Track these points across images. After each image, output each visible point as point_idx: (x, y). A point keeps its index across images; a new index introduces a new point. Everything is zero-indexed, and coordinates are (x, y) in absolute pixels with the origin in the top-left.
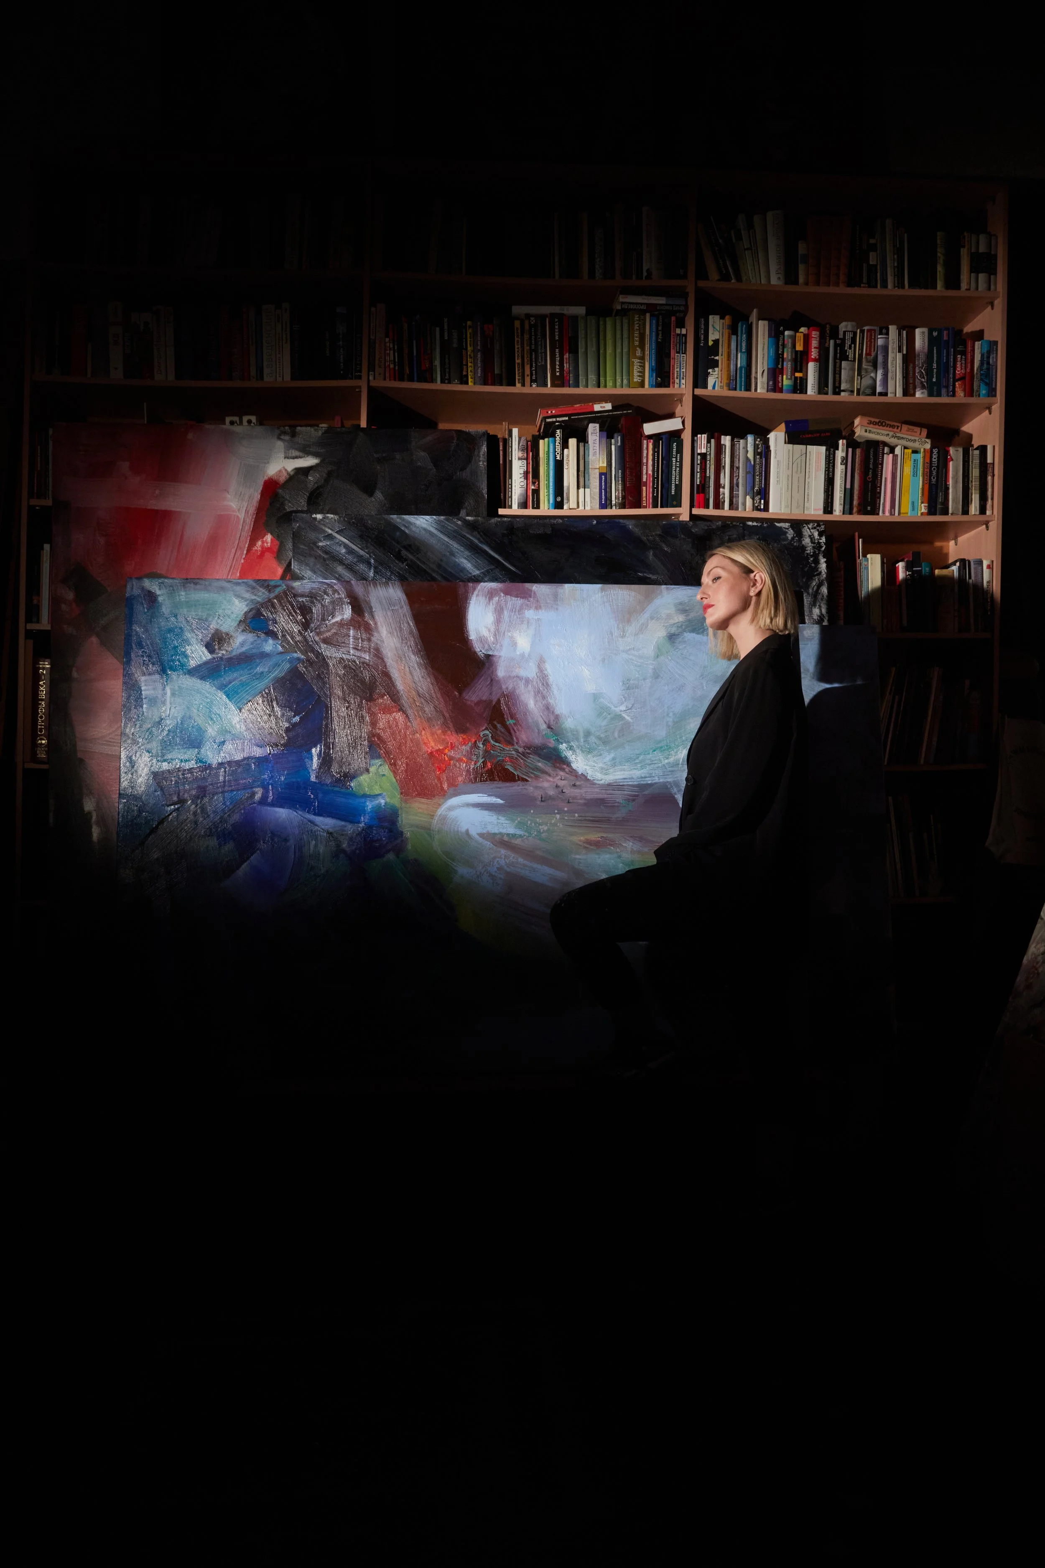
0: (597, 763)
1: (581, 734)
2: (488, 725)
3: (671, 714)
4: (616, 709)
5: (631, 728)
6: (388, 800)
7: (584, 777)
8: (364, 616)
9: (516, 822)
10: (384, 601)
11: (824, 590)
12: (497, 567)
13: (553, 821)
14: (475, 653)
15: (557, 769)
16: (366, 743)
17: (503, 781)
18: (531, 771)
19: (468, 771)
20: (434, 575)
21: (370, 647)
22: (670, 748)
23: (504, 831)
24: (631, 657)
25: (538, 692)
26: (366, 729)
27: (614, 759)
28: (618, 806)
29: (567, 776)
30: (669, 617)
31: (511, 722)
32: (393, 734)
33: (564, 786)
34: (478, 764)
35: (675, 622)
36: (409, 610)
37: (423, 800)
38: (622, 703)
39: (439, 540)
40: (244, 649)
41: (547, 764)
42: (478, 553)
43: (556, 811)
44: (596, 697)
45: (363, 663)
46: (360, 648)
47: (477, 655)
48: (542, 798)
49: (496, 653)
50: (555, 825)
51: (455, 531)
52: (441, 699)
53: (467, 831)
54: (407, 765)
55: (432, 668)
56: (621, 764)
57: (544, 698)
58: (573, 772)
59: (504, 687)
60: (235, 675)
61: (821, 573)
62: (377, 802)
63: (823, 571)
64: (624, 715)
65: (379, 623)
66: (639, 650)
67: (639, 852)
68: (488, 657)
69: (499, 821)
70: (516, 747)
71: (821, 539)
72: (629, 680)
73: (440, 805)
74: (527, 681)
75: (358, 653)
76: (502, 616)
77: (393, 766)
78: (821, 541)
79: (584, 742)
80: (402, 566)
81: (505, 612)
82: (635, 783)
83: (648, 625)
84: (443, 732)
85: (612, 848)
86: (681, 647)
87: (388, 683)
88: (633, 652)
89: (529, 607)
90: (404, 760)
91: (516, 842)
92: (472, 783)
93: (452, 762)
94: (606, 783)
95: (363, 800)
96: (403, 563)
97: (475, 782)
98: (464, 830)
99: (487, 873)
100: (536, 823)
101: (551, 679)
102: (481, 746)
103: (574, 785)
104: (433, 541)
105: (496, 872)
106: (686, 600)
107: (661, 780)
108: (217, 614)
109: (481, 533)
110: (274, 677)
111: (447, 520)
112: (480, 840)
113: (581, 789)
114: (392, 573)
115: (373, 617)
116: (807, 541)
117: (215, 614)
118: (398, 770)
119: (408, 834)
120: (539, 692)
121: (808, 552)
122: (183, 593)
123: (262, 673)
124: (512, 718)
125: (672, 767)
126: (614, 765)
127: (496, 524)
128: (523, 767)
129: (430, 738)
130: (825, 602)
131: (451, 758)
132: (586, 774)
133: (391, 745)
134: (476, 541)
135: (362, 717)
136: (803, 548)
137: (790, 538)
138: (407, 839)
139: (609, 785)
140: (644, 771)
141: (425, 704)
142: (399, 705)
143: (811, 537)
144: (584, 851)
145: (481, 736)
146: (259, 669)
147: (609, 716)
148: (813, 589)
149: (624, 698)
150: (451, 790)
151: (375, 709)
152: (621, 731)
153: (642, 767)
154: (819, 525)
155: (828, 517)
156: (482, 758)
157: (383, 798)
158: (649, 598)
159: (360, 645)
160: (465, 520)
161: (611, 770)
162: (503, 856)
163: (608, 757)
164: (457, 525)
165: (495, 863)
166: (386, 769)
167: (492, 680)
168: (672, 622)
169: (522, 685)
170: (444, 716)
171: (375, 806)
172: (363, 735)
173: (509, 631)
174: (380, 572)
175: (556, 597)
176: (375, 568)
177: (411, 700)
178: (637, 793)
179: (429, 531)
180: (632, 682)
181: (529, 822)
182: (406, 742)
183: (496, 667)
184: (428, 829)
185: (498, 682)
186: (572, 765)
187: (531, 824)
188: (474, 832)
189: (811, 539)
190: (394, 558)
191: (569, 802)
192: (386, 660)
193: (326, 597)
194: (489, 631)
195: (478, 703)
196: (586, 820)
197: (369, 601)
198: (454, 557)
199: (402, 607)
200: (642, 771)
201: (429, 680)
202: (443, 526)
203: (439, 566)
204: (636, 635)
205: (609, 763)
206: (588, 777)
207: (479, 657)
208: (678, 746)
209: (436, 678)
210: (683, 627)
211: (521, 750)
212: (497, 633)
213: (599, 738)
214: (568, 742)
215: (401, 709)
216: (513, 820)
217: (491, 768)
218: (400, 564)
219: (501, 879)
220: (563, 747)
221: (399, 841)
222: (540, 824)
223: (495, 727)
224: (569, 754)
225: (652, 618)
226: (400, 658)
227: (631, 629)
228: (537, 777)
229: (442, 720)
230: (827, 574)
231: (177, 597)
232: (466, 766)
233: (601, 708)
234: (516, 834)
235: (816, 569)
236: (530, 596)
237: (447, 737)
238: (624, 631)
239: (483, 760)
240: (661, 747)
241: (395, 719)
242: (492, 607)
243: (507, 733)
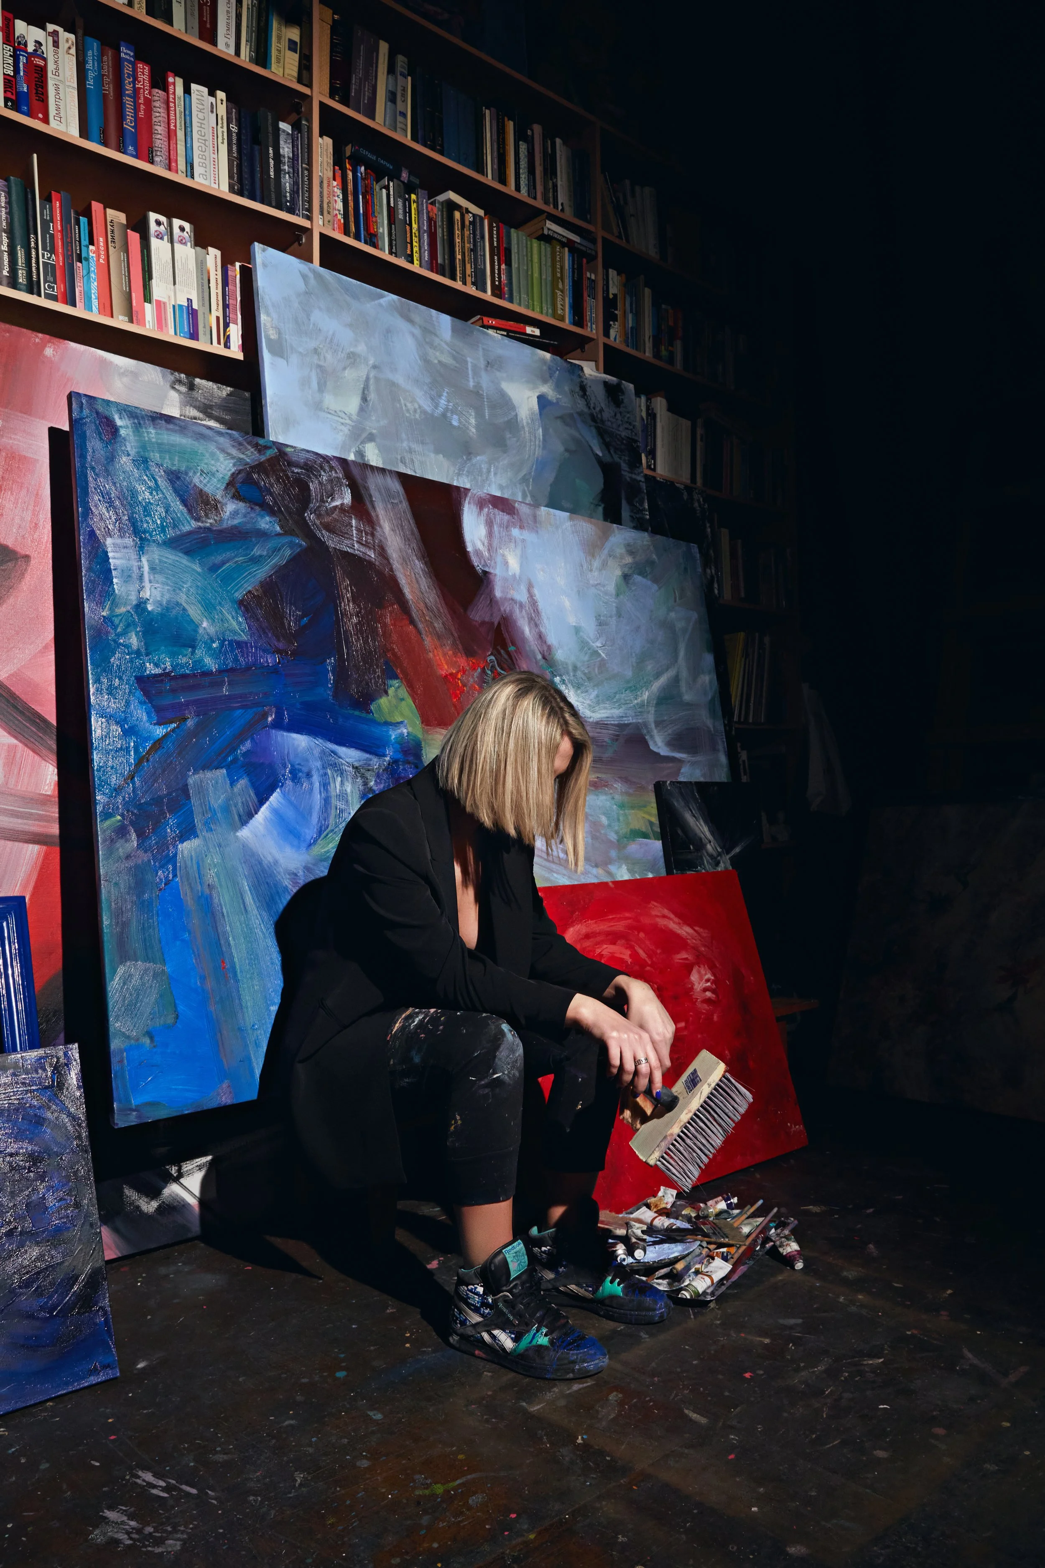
0: (587, 699)
1: (570, 668)
2: (492, 649)
3: (634, 655)
4: (593, 645)
5: (607, 665)
6: (410, 729)
8: (364, 504)
10: (383, 491)
14: (474, 567)
16: (382, 659)
21: (374, 544)
22: (637, 688)
24: (601, 593)
25: (531, 619)
26: (379, 642)
27: (597, 696)
28: (606, 746)
30: (622, 556)
31: (512, 648)
32: (406, 650)
35: (626, 562)
36: (409, 507)
38: (598, 639)
40: (236, 522)
44: (577, 630)
45: (368, 561)
46: (364, 543)
47: (476, 569)
49: (491, 571)
52: (450, 616)
54: (425, 689)
55: (437, 577)
56: (603, 702)
57: (536, 625)
59: (502, 609)
60: (228, 554)
62: (399, 731)
64: (600, 652)
65: (380, 516)
66: (604, 585)
68: (485, 573)
72: (599, 616)
74: (521, 606)
75: (363, 549)
76: (493, 531)
77: (411, 687)
79: (574, 676)
81: (495, 527)
82: (616, 723)
83: (608, 562)
84: (454, 653)
86: (633, 588)
87: (396, 590)
88: (599, 587)
89: (514, 525)
90: (421, 682)
93: (465, 689)
94: (595, 721)
95: (386, 729)
101: (540, 606)
106: (632, 542)
107: (634, 721)
108: (199, 468)
110: (274, 563)
115: (375, 509)
117: (197, 469)
118: (417, 694)
122: (153, 431)
123: (261, 556)
124: (513, 645)
125: (640, 708)
126: (598, 703)
129: (443, 659)
131: (464, 684)
133: (407, 664)
135: (374, 627)
139: (597, 723)
140: (621, 710)
141: (435, 618)
142: (410, 617)
145: (488, 661)
146: (257, 551)
147: (589, 652)
149: (599, 633)
151: (388, 620)
152: (600, 667)
153: (620, 707)
155: (695, 485)
157: (405, 726)
158: (606, 535)
159: (364, 539)
161: (597, 708)
163: (593, 694)
166: (404, 693)
167: (491, 600)
168: (624, 562)
169: (517, 610)
171: (398, 735)
172: (377, 648)
173: (500, 548)
175: (535, 518)
177: (420, 612)
178: (618, 733)
180: (602, 618)
182: (421, 661)
183: (493, 586)
185: (497, 602)
192: (391, 561)
193: (323, 473)
194: (484, 544)
195: (483, 623)
197: (368, 487)
199: (401, 502)
200: (619, 711)
201: (434, 591)
204: (600, 570)
205: (594, 700)
207: (477, 572)
208: (642, 687)
209: (441, 590)
212: (490, 547)
213: (585, 674)
214: (561, 676)
215: (412, 623)
220: (557, 679)
223: (500, 653)
225: (611, 554)
226: (405, 560)
227: (596, 563)
229: (452, 639)
231: (146, 434)
233: (582, 642)
236: (514, 514)
237: (459, 660)
238: (591, 565)
240: (630, 687)
241: (407, 634)
242: (483, 518)
243: (509, 660)
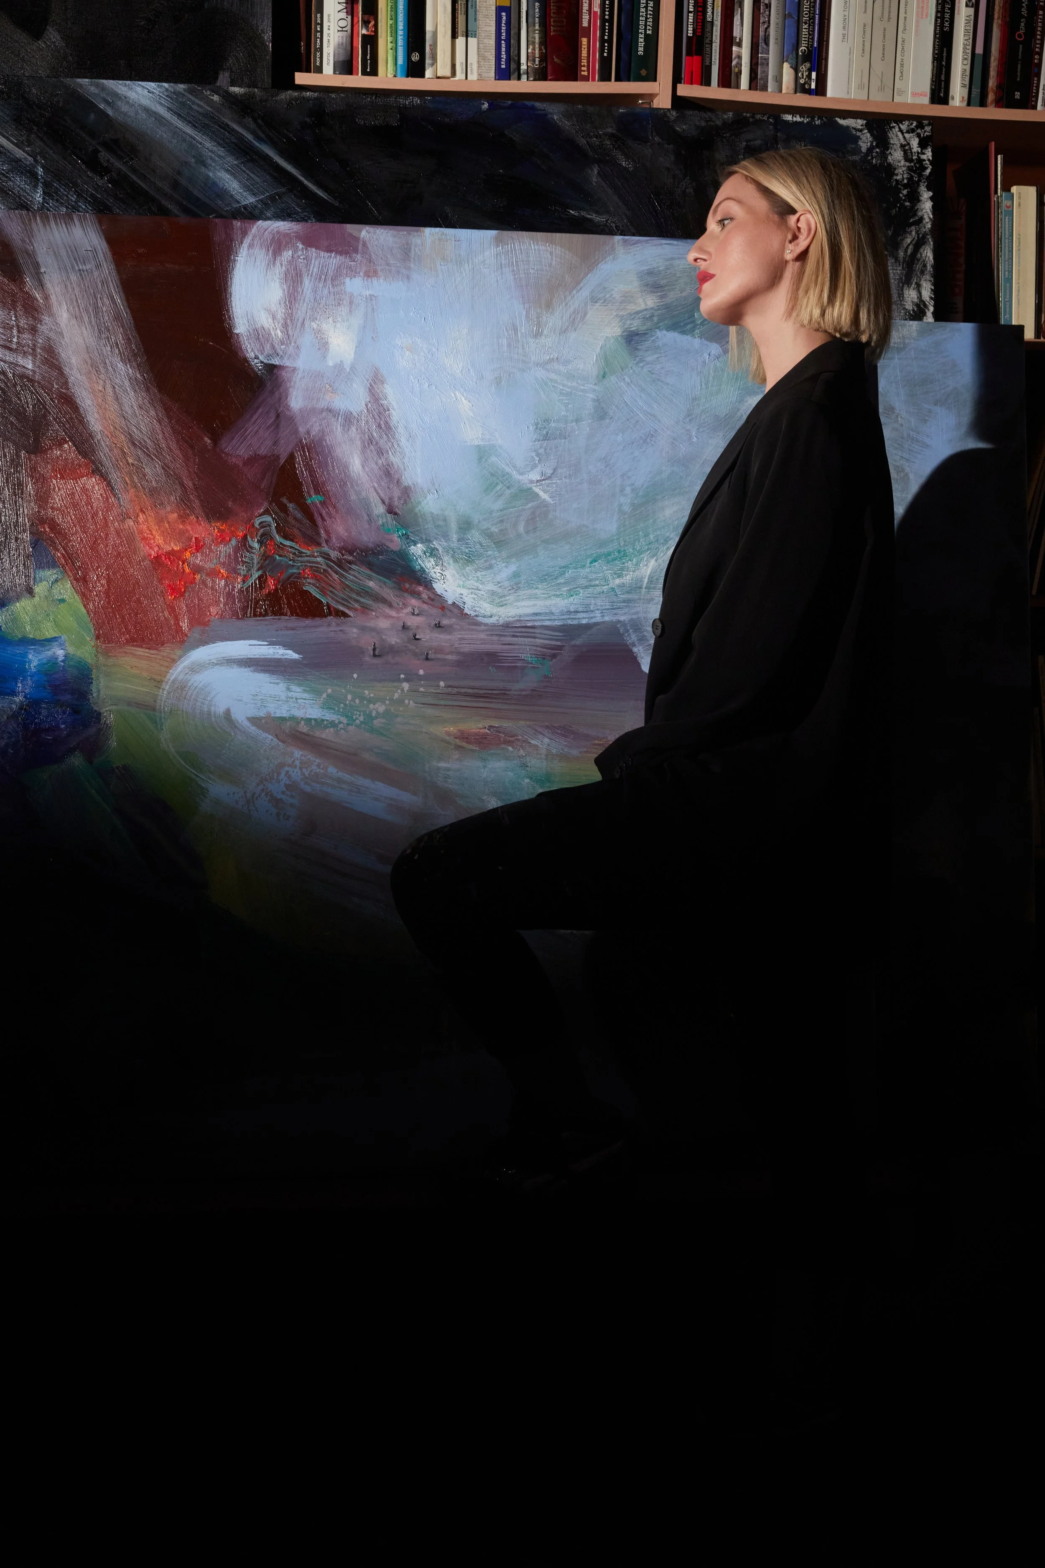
0: (483, 583)
1: (454, 526)
2: (270, 504)
3: (628, 490)
4: (521, 477)
5: (550, 516)
6: (71, 650)
7: (457, 610)
8: (23, 283)
9: (324, 696)
10: (63, 252)
11: (928, 254)
12: (291, 191)
13: (396, 696)
14: (246, 360)
15: (406, 595)
16: (27, 536)
17: (297, 615)
18: (354, 596)
19: (230, 595)
20: (164, 202)
21: (34, 345)
22: (625, 555)
23: (299, 714)
24: (553, 376)
25: (369, 442)
26: (28, 508)
27: (516, 575)
28: (523, 668)
29: (425, 607)
30: (627, 298)
31: (314, 499)
32: (81, 520)
33: (418, 627)
34: (250, 581)
35: (639, 309)
36: (114, 273)
37: (140, 651)
38: (534, 467)
39: (176, 132)
41: (385, 583)
42: (252, 160)
43: (402, 676)
44: (482, 453)
45: (22, 376)
46: (14, 346)
47: (249, 365)
48: (374, 649)
49: (286, 363)
50: (400, 701)
51: (205, 115)
52: (178, 452)
53: (228, 712)
54: (109, 581)
55: (161, 388)
56: (529, 585)
57: (380, 452)
58: (437, 601)
59: (302, 430)
61: (921, 219)
62: (50, 653)
63: (926, 217)
64: (537, 490)
65: (53, 298)
66: (567, 362)
67: (563, 757)
68: (271, 369)
69: (290, 694)
70: (326, 549)
71: (924, 154)
72: (547, 421)
73: (174, 661)
74: (349, 419)
75: (10, 358)
76: (300, 290)
77: (82, 582)
78: (924, 157)
79: (459, 540)
80: (100, 183)
81: (307, 283)
82: (557, 623)
83: (585, 314)
84: (180, 517)
85: (510, 749)
86: (649, 359)
87: (71, 418)
88: (556, 366)
89: (353, 272)
90: (102, 571)
91: (323, 736)
92: (238, 618)
93: (198, 577)
94: (501, 622)
95: (19, 650)
96: (102, 177)
97: (243, 616)
98: (220, 709)
99: (266, 795)
100: (362, 699)
101: (395, 417)
102: (256, 545)
103: (438, 626)
104: (162, 134)
105: (283, 793)
106: (660, 265)
107: (607, 619)
109: (260, 121)
111: (191, 91)
112: (253, 729)
113: (450, 633)
114: (79, 195)
115: (41, 285)
116: (896, 156)
118: (91, 591)
119: (110, 717)
120: (371, 441)
121: (899, 177)
124: (317, 492)
125: (628, 592)
126: (516, 588)
127: (289, 103)
128: (338, 587)
129: (155, 528)
130: (928, 277)
131: (197, 570)
132: (461, 605)
133: (78, 540)
134: (250, 137)
135: (20, 484)
136: (890, 170)
137: (864, 150)
138: (108, 727)
139: (507, 626)
140: (574, 600)
141: (145, 460)
142: (93, 462)
143: (905, 148)
144: (456, 755)
145: (257, 525)
147: (508, 492)
148: (906, 251)
149: (538, 455)
150: (196, 633)
151: (46, 470)
152: (532, 520)
153: (570, 593)
154: (920, 126)
155: (939, 111)
156: (258, 570)
157: (62, 646)
158: (589, 262)
159: (15, 340)
160: (227, 92)
161: (511, 598)
162: (297, 763)
163: (505, 571)
164: (210, 103)
165: (283, 774)
166: (66, 590)
167: (278, 416)
168: (632, 308)
169: (337, 428)
170: (182, 485)
171: (45, 661)
172: (20, 520)
173: (314, 319)
174: (56, 193)
175: (406, 253)
176: (46, 185)
177: (117, 452)
178: (559, 643)
179: (155, 113)
180: (553, 425)
181: (349, 697)
182: (107, 535)
183: (287, 389)
184: (149, 708)
185: (291, 419)
186: (435, 585)
187: (353, 700)
188: (240, 715)
189: (905, 152)
190: (83, 167)
191: (427, 659)
192: (67, 370)
194: (274, 318)
195: (252, 461)
196: (459, 694)
197: (34, 251)
198: (205, 166)
199: (98, 266)
200: (571, 599)
201: (152, 413)
202: (183, 104)
203: (176, 185)
204: (564, 331)
205: (506, 584)
206: (466, 611)
207: (252, 369)
208: (640, 552)
209: (167, 410)
210: (655, 319)
211: (334, 554)
212: (289, 322)
213: (490, 536)
214: (427, 541)
215: (97, 471)
216: (317, 693)
217: (276, 590)
218: (97, 178)
219: (292, 805)
220: (417, 549)
221: (92, 730)
222: (371, 701)
223: (284, 509)
224: (429, 565)
225: (594, 300)
226: (95, 367)
227: (554, 320)
228: (365, 609)
229: (179, 493)
230: (934, 222)
232: (226, 585)
233: (492, 475)
234: (323, 720)
235: (913, 211)
236: (356, 251)
237: (189, 528)
238: (539, 324)
239: (260, 573)
240: (609, 554)
241: (84, 490)
242: (278, 270)
243: (306, 521)
